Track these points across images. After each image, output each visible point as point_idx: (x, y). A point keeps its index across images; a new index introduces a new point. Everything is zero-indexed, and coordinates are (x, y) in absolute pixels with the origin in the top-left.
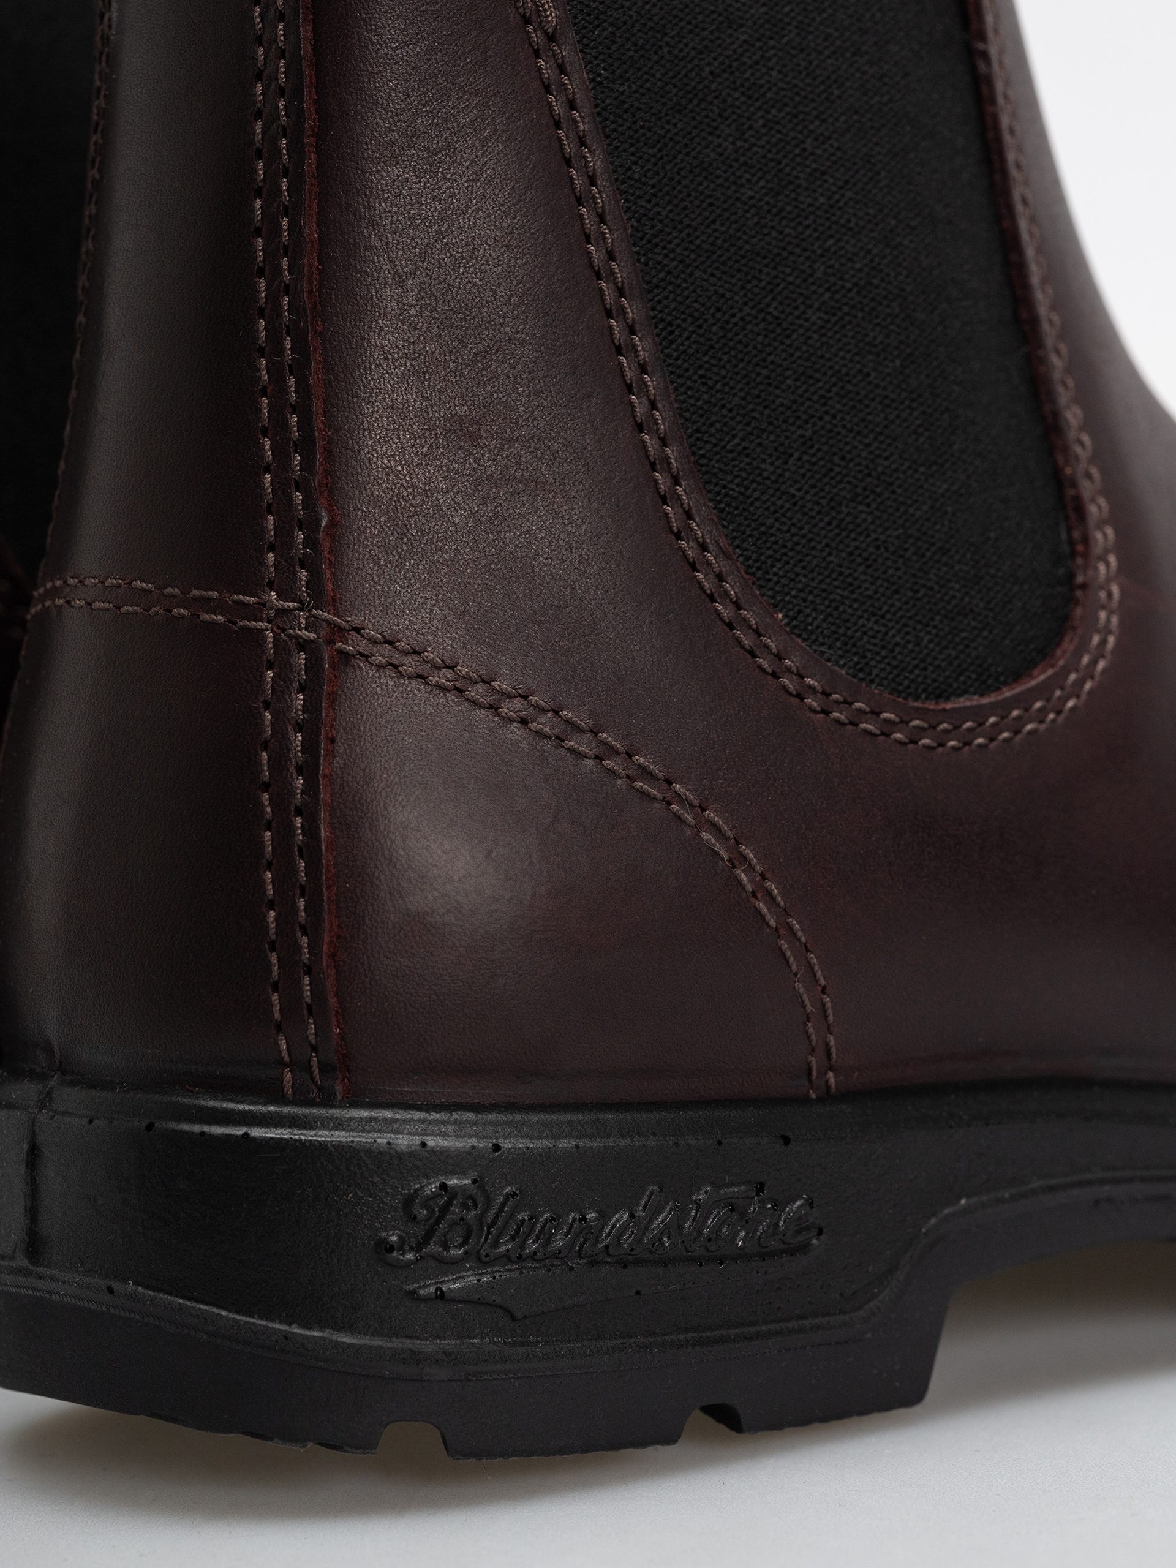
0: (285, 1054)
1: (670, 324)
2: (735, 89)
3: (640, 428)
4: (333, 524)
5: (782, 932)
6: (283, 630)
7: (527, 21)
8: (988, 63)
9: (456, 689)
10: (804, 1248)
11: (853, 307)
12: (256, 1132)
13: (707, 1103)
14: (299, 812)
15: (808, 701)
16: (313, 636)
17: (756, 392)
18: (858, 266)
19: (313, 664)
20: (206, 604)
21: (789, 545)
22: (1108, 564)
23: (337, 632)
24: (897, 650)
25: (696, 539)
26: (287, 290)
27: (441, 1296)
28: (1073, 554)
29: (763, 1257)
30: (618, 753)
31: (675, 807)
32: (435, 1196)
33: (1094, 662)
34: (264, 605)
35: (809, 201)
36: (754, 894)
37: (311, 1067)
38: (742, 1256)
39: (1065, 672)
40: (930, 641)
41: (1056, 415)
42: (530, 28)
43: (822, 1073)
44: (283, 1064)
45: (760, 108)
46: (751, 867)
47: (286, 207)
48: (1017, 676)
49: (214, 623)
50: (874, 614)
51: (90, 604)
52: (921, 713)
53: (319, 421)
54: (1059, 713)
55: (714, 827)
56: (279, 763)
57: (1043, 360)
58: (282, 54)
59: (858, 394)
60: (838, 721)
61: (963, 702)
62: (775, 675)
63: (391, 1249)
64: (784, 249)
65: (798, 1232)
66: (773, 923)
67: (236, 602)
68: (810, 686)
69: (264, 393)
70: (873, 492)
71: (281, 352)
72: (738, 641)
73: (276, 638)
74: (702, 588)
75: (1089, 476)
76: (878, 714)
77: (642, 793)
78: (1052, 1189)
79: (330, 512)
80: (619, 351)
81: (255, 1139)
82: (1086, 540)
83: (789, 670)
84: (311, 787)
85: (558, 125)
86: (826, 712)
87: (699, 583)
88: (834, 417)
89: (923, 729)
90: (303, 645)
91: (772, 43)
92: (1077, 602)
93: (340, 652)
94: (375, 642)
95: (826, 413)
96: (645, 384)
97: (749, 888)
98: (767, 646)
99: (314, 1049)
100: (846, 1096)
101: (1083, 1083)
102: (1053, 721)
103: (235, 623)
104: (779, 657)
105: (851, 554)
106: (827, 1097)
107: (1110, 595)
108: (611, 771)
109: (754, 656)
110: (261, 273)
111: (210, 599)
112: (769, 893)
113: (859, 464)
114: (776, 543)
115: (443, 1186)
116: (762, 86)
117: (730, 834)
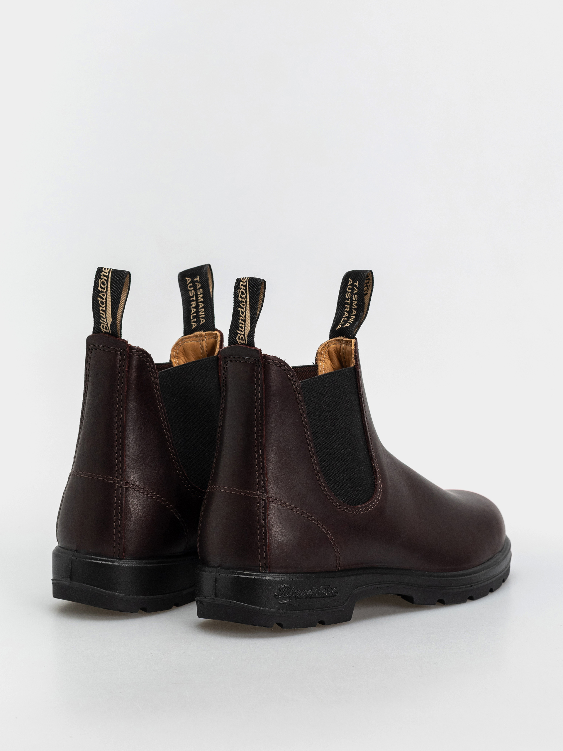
0: (260, 565)
1: (317, 446)
2: (325, 406)
3: (313, 463)
4: (268, 480)
5: (334, 545)
6: (260, 497)
7: (297, 399)
8: (361, 396)
9: (286, 507)
10: (336, 595)
11: (343, 441)
12: (256, 577)
13: (322, 572)
14: (263, 527)
15: (337, 507)
16: (265, 498)
17: (329, 456)
18: (343, 434)
19: (265, 503)
20: (247, 493)
21: (334, 481)
22: (380, 481)
23: (268, 498)
24: (350, 497)
25: (321, 481)
26: (260, 443)
27: (284, 603)
28: (375, 479)
29: (330, 597)
30: (310, 517)
31: (318, 525)
32: (283, 587)
33: (379, 498)
34: (257, 493)
35: (336, 423)
36: (330, 539)
37: (264, 567)
38: (327, 597)
39: (375, 500)
40: (354, 496)
41: (372, 455)
42: (297, 400)
43: (338, 567)
44: (260, 566)
45: (329, 408)
46: (330, 535)
47: (260, 429)
48: (367, 502)
49: (248, 496)
50: (346, 492)
51: (225, 491)
52: (354, 508)
53: (265, 464)
54: (374, 507)
55: (324, 528)
56: (260, 519)
57: (369, 445)
58: (260, 405)
59: (344, 455)
60: (341, 510)
61: (360, 506)
62: (332, 503)
63: (277, 596)
64: (333, 432)
65: (335, 593)
66: (333, 543)
67: (252, 493)
68: (338, 504)
69: (256, 459)
70: (346, 471)
71: (259, 453)
72: (327, 497)
73: (259, 499)
74: (322, 489)
75: (377, 465)
76: (347, 509)
77: (314, 523)
78: (371, 585)
79: (267, 478)
80: (310, 451)
81: (256, 578)
82: (377, 476)
83: (334, 502)
84: (265, 523)
85: (301, 415)
86: (340, 509)
87: (321, 488)
88: (340, 459)
89: (354, 511)
90: (263, 500)
91: (330, 397)
92: (376, 488)
93: (269, 501)
94: (274, 499)
95: (339, 459)
96: (314, 456)
97: (329, 538)
98: (331, 498)
99: (265, 564)
100: (342, 571)
101: (376, 568)
102: (373, 508)
103: (252, 496)
104: (333, 500)
105: (343, 482)
106: (339, 571)
107: (381, 486)
108: (298, 514)
109: (329, 500)
110: (256, 439)
111: (247, 492)
112: (332, 539)
113: (344, 467)
114: (332, 481)
115: (285, 586)
116: (329, 405)
117: (327, 529)
